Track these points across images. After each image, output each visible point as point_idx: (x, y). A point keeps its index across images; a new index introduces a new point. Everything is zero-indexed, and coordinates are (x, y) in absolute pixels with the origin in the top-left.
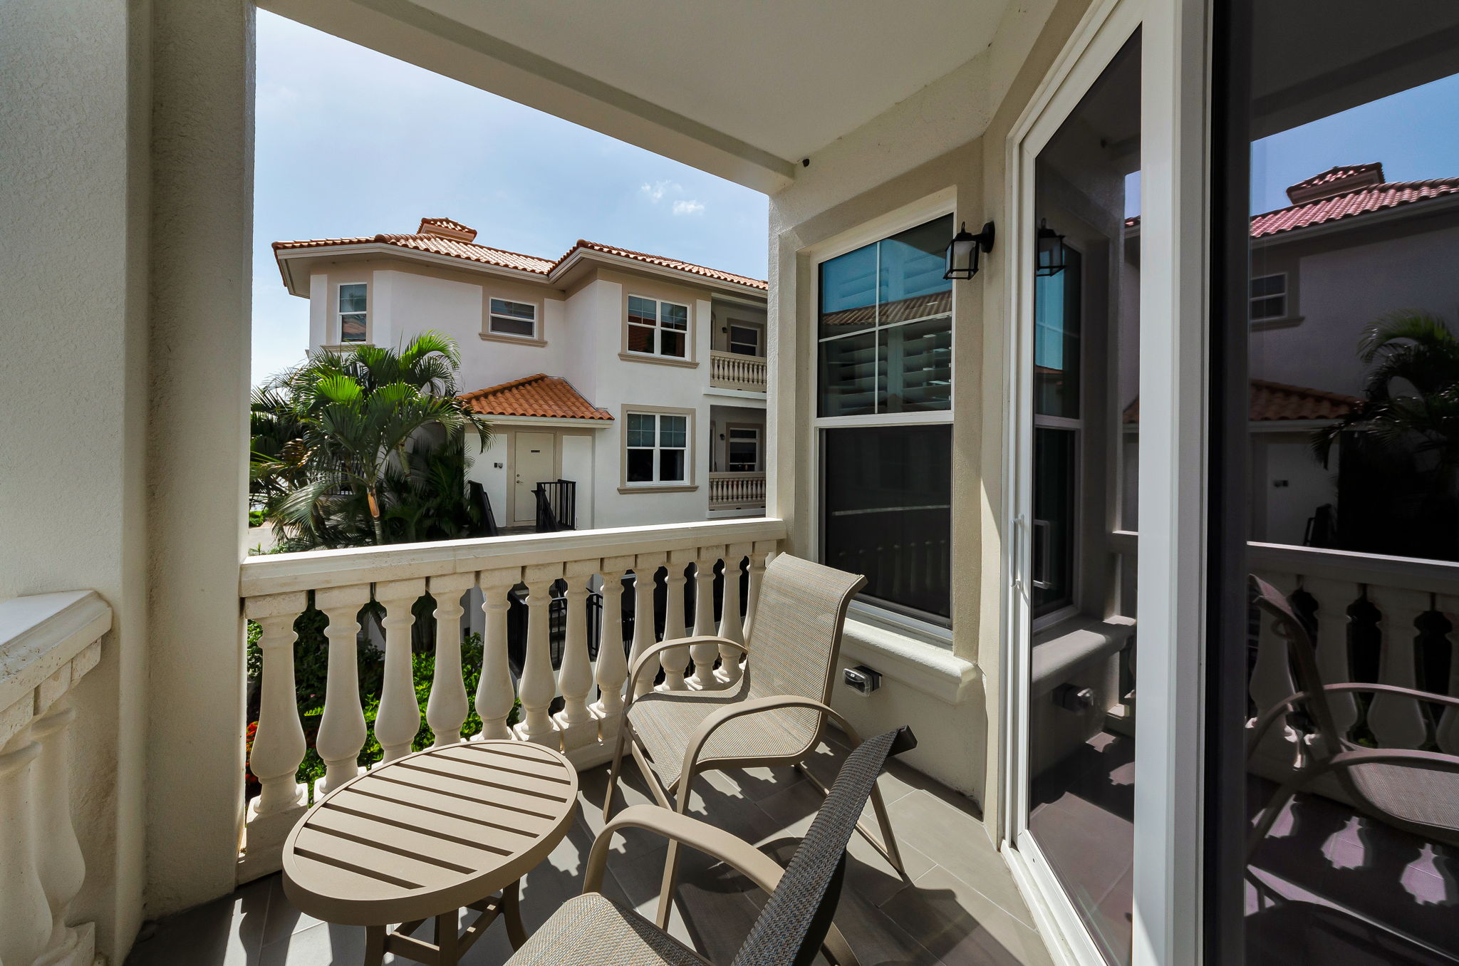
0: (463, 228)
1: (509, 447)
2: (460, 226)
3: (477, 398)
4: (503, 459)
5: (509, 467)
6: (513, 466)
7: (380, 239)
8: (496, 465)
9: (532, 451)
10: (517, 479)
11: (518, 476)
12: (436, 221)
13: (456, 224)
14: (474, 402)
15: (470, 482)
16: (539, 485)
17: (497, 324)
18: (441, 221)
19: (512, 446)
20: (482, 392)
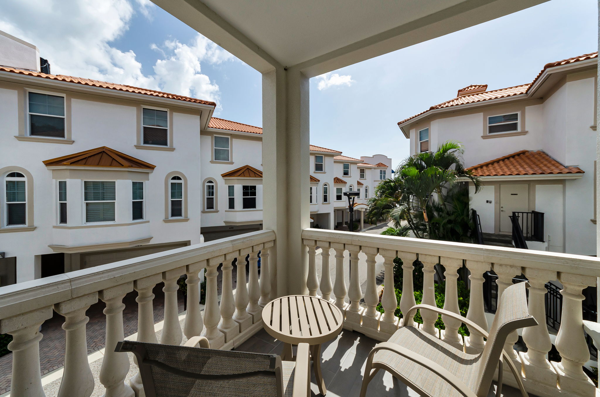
0: (479, 86)
1: (495, 192)
2: (478, 86)
3: (476, 169)
4: (492, 198)
5: (496, 203)
6: (498, 202)
7: (432, 108)
8: (487, 202)
9: (512, 194)
10: (502, 209)
11: (502, 207)
12: (465, 89)
13: (475, 86)
14: (473, 171)
15: (472, 209)
16: (514, 213)
17: (492, 129)
18: (468, 88)
19: (498, 192)
20: (479, 166)
